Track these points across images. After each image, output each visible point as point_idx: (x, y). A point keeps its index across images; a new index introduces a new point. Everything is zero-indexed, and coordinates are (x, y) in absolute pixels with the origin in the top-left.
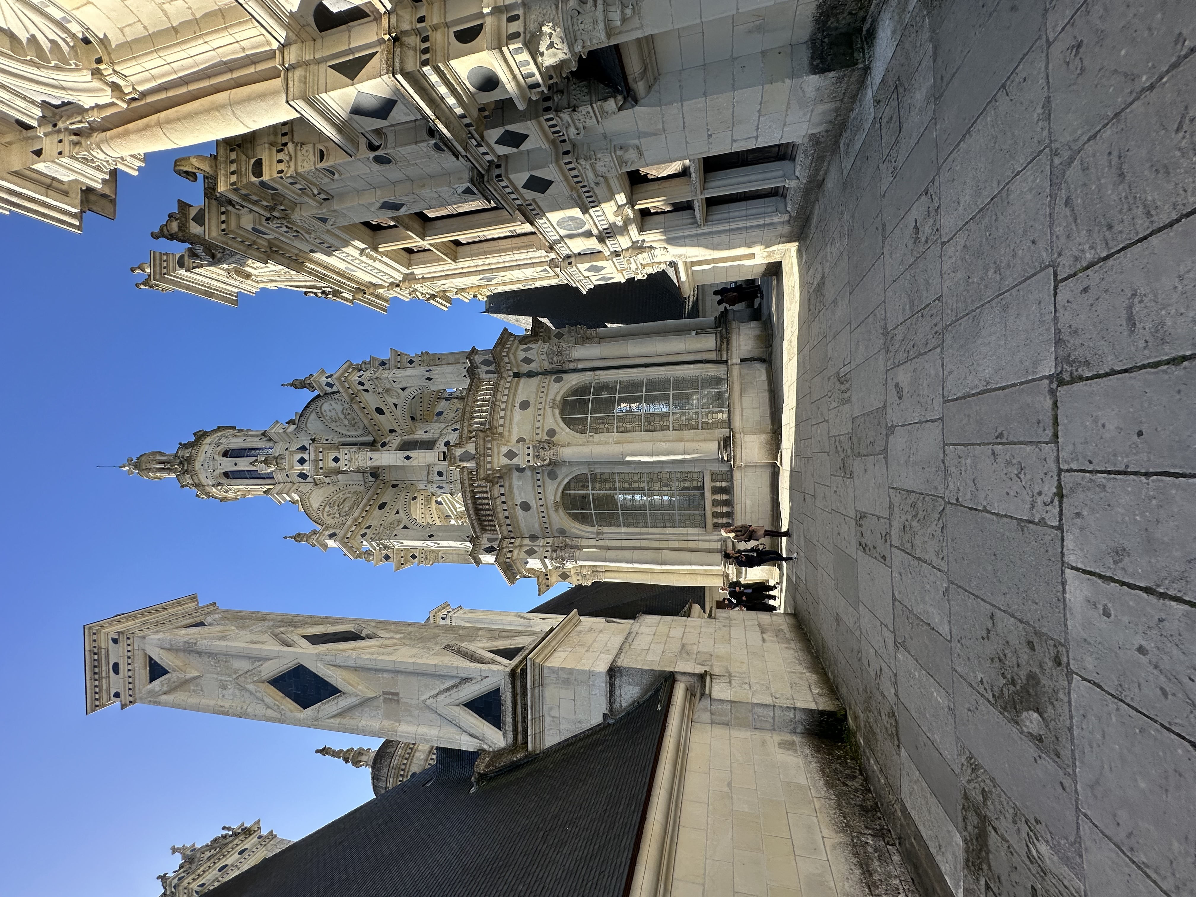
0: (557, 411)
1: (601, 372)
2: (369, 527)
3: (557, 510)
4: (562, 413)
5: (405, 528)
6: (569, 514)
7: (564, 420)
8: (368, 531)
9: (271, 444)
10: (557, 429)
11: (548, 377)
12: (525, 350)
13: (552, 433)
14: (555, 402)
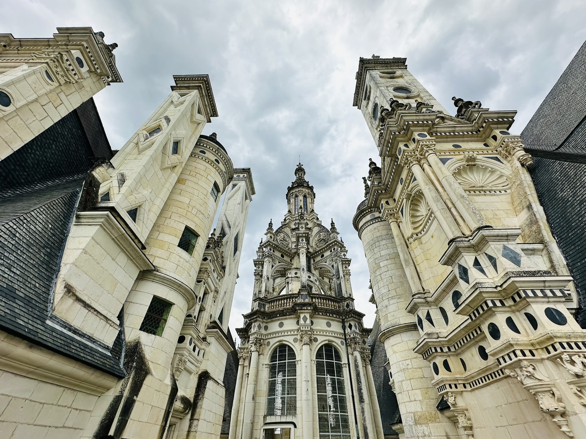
0: (327, 342)
1: (348, 368)
2: (274, 251)
3: (278, 342)
4: (325, 345)
5: (273, 266)
6: (277, 348)
7: (322, 346)
8: (272, 251)
9: (309, 213)
10: (317, 343)
11: (344, 337)
12: (355, 325)
13: (316, 340)
14: (331, 341)
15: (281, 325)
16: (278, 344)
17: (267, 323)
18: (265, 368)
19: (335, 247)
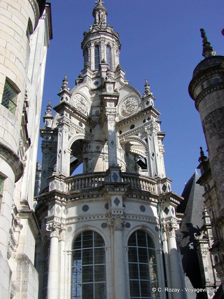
0: (140, 228)
1: (161, 255)
3: (83, 227)
4: (138, 231)
5: (69, 137)
6: (80, 234)
7: (135, 232)
8: (69, 117)
10: (130, 229)
11: (158, 222)
12: (172, 210)
13: (128, 225)
14: (144, 227)
15: (85, 208)
16: (82, 230)
17: (66, 206)
18: (67, 255)
19: (151, 117)
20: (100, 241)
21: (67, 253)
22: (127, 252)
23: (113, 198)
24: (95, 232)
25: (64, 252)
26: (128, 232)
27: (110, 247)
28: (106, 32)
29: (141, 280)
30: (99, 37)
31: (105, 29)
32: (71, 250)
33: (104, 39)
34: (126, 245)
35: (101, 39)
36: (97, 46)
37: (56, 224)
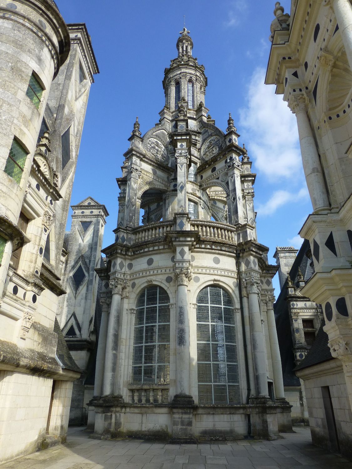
15: (150, 262)
16: (146, 284)
17: (131, 260)
18: (129, 314)
19: (233, 156)
20: (165, 297)
21: (129, 311)
22: (195, 310)
23: (178, 249)
24: (161, 288)
25: (127, 310)
26: (196, 287)
27: (175, 304)
28: (188, 65)
29: (212, 343)
30: (179, 72)
31: (186, 62)
32: (134, 308)
33: (184, 74)
34: (195, 301)
35: (182, 74)
36: (178, 84)
37: (118, 280)
